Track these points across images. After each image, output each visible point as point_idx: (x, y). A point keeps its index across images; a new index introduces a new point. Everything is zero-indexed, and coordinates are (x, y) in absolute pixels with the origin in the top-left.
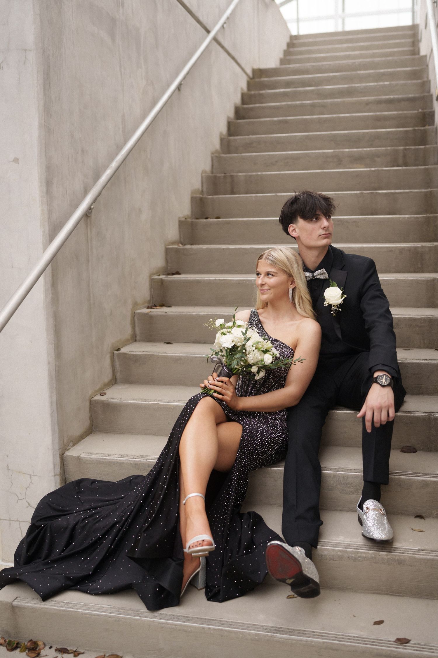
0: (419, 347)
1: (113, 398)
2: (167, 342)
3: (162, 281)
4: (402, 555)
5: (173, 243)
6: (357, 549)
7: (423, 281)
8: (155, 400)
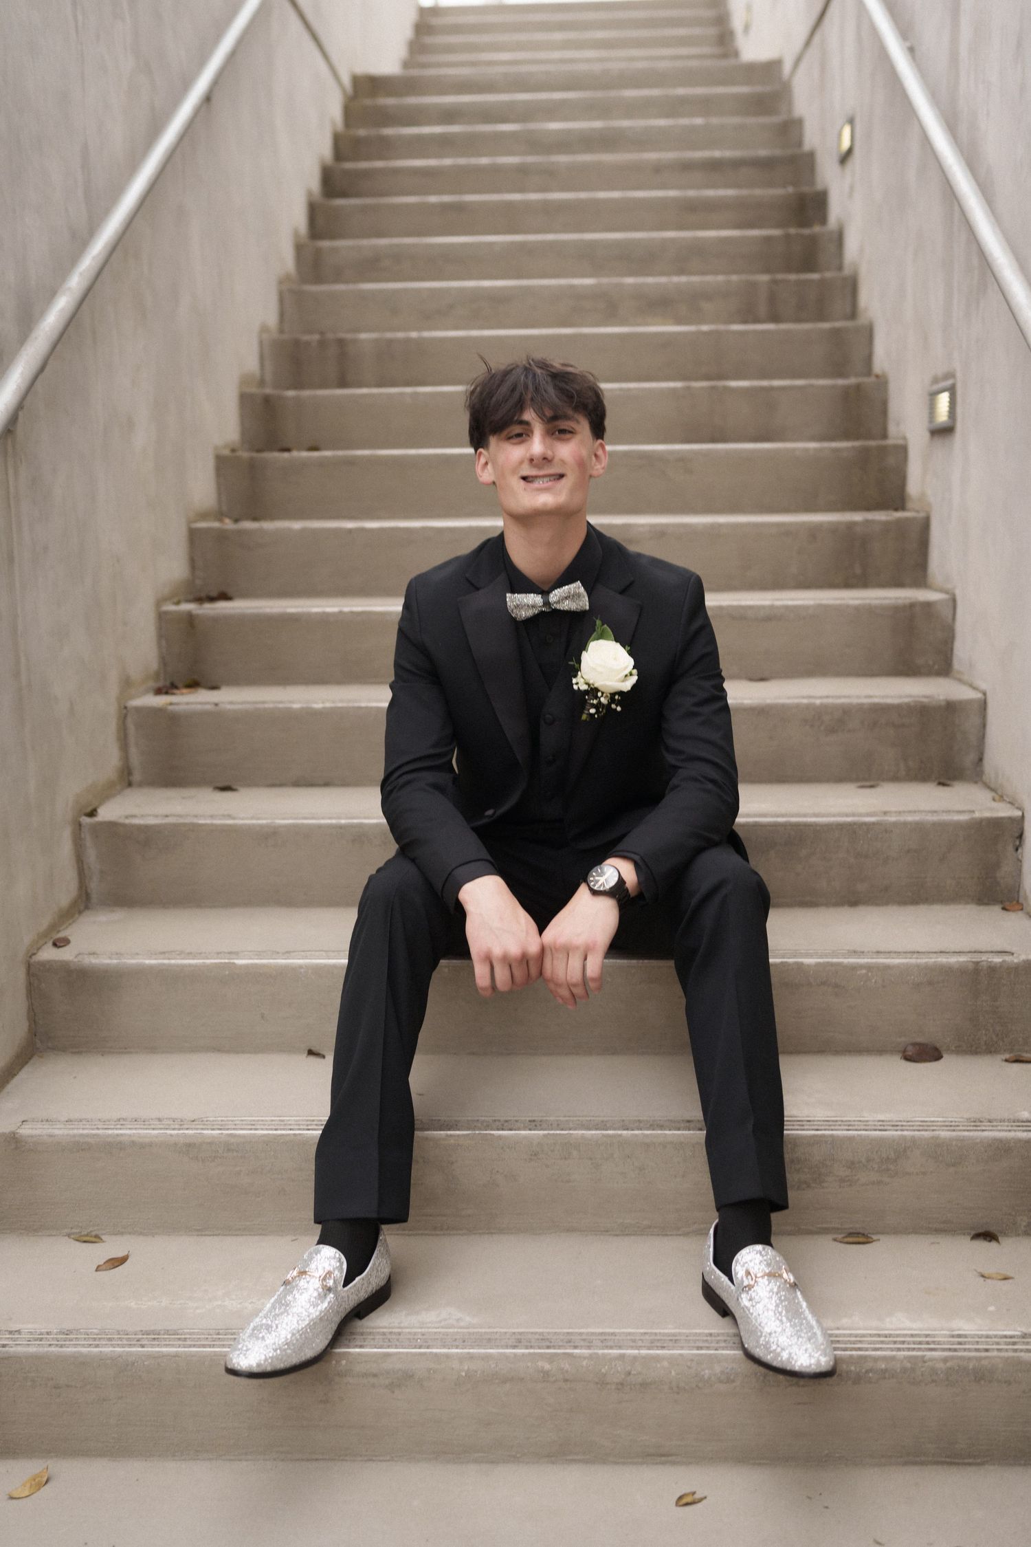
0: (895, 779)
1: (94, 954)
2: (221, 785)
3: (190, 619)
4: (986, 1358)
5: (204, 516)
6: (860, 1349)
7: (885, 608)
8: (218, 953)
